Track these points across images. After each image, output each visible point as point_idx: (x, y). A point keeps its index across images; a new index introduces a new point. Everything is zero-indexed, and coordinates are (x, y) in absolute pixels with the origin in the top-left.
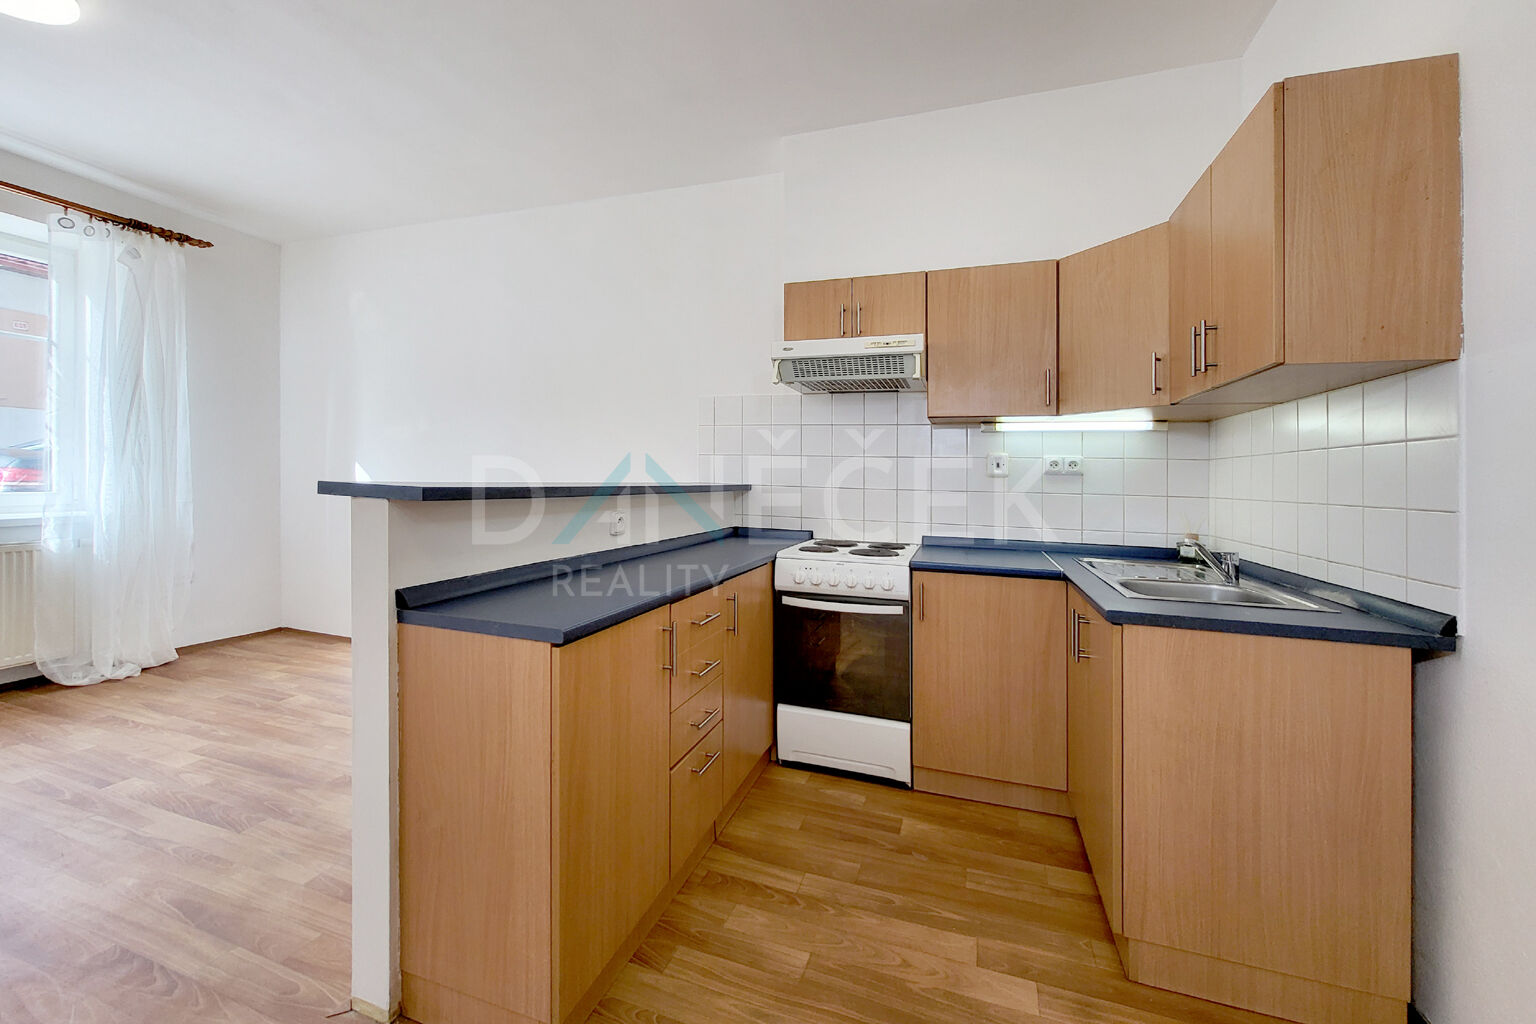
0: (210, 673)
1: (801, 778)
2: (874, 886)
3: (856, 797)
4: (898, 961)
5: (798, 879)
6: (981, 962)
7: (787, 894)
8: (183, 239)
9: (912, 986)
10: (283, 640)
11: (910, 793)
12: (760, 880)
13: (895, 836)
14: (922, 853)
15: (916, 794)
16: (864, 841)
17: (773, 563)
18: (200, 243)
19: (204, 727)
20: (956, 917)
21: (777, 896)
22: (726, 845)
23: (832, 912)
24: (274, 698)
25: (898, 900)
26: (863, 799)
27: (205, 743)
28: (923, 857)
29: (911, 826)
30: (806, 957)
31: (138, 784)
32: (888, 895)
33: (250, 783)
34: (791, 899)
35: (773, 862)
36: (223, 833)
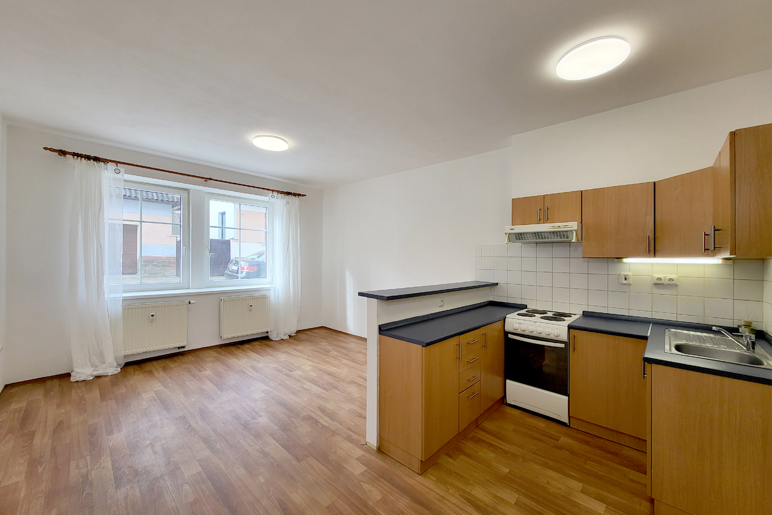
0: (307, 340)
1: (517, 412)
2: (542, 456)
3: (541, 424)
4: (546, 481)
5: (509, 446)
6: (582, 491)
7: (504, 450)
8: (299, 195)
9: (550, 490)
10: (323, 331)
11: (568, 428)
12: (493, 443)
13: (555, 442)
14: (566, 450)
15: (571, 429)
16: (542, 441)
17: (504, 320)
18: (303, 195)
19: (310, 358)
20: (576, 475)
21: (499, 449)
22: (481, 429)
23: (521, 460)
24: (326, 351)
25: (551, 463)
26: (544, 426)
27: (312, 363)
28: (567, 452)
29: (564, 440)
30: (509, 470)
31: (299, 373)
32: (546, 460)
33: (326, 377)
34: (506, 452)
35: (500, 439)
36: (324, 391)
